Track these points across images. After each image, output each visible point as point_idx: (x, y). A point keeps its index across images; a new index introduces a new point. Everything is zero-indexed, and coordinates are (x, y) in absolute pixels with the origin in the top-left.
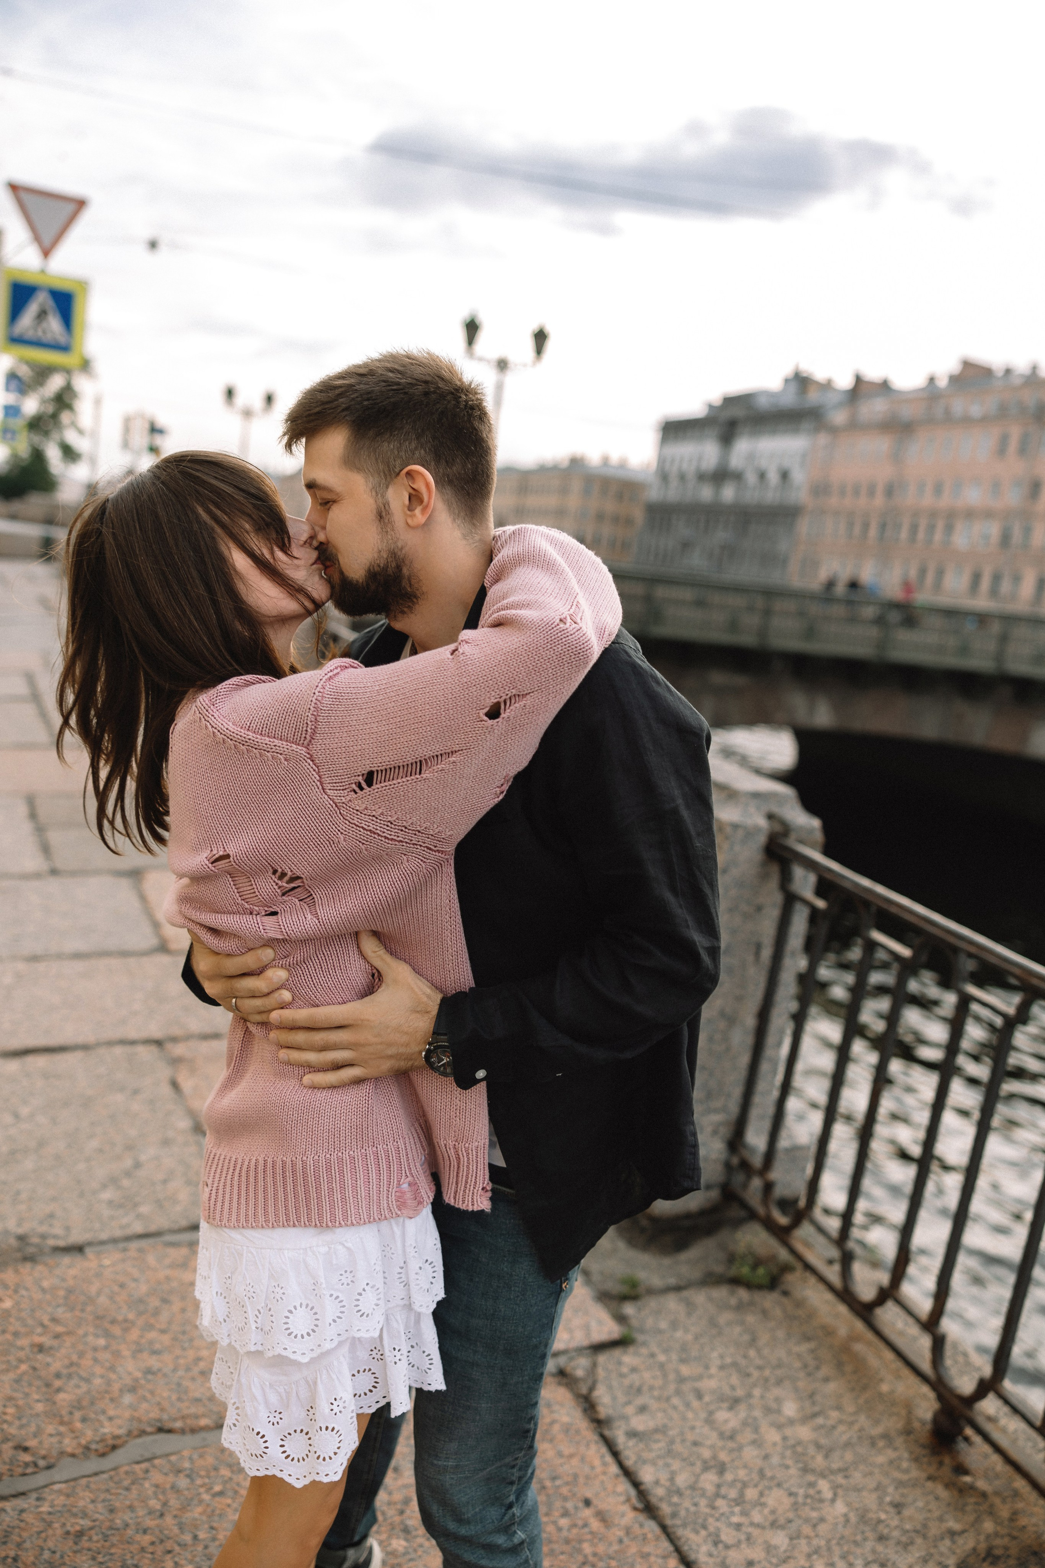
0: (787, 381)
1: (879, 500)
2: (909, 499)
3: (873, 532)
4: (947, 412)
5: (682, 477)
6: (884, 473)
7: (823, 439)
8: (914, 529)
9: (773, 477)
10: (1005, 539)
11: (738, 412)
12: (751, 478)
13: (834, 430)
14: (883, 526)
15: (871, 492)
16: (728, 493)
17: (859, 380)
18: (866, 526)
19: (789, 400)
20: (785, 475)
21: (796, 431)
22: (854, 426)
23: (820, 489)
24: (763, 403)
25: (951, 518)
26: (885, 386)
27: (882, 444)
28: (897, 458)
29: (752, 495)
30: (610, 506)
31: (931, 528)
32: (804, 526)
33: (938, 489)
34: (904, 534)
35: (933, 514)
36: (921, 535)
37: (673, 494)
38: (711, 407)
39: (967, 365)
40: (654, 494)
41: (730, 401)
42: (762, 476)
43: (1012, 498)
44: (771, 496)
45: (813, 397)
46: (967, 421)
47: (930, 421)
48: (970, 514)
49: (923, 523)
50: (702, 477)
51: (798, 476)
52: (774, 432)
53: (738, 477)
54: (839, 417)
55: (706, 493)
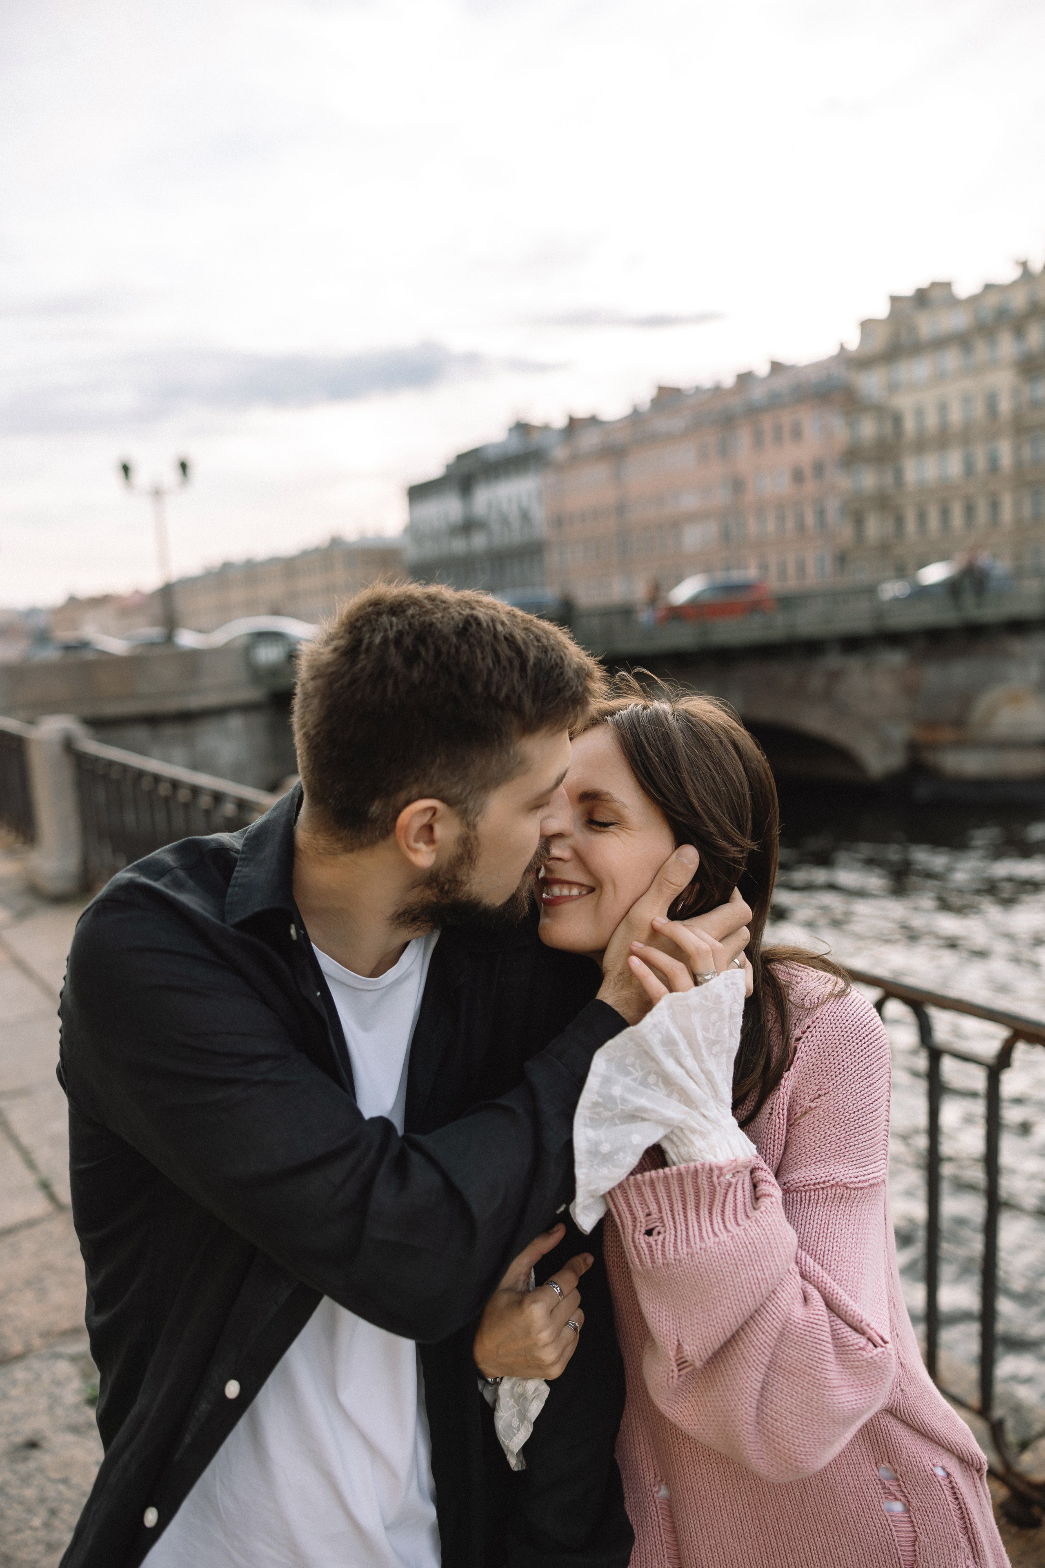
0: (510, 431)
1: (613, 522)
2: (638, 515)
3: (614, 551)
4: (652, 432)
5: (435, 535)
6: (610, 496)
7: (550, 476)
8: (649, 541)
9: (515, 520)
10: (726, 536)
11: (471, 466)
12: (496, 524)
13: (558, 467)
14: (622, 544)
15: (605, 515)
16: (479, 542)
17: (571, 418)
19: (515, 445)
20: (525, 516)
21: (525, 473)
22: (576, 459)
23: (559, 521)
24: (491, 454)
25: (676, 524)
26: (593, 421)
27: (601, 472)
28: (617, 480)
29: (500, 539)
31: (663, 538)
32: (552, 559)
33: (660, 500)
35: (661, 525)
36: (656, 545)
37: (431, 552)
38: (447, 466)
39: (662, 389)
40: (412, 555)
41: (461, 457)
42: (505, 520)
43: (721, 497)
44: (515, 536)
45: (536, 439)
46: (669, 438)
47: (637, 443)
48: (692, 517)
49: (655, 535)
50: (452, 531)
51: (537, 514)
52: (508, 477)
53: (483, 525)
54: (559, 453)
55: (458, 546)
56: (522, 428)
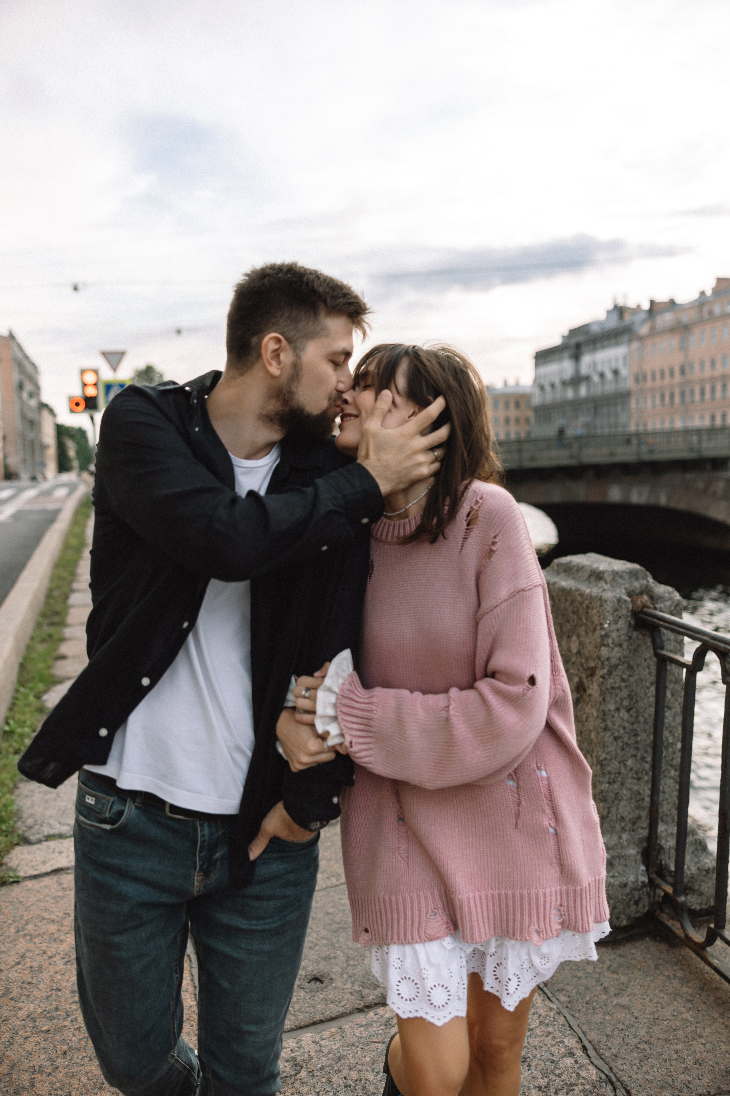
0: (609, 312)
1: (677, 378)
2: (696, 374)
3: (677, 399)
4: (711, 313)
5: (553, 386)
6: (677, 360)
7: (635, 345)
8: (702, 392)
9: (609, 376)
11: (580, 338)
12: (596, 378)
13: (641, 339)
14: (683, 395)
15: (672, 374)
16: (583, 391)
17: (652, 303)
18: (672, 395)
19: (612, 324)
20: (616, 372)
21: (617, 344)
22: (654, 333)
23: (639, 378)
24: (595, 329)
26: (672, 303)
27: (673, 341)
28: (683, 348)
29: (598, 390)
30: (513, 413)
31: (713, 390)
32: (633, 404)
33: (713, 363)
34: (697, 397)
35: (713, 380)
36: (708, 396)
37: (549, 397)
38: (563, 337)
39: (719, 280)
40: (537, 400)
41: (573, 332)
42: (602, 375)
44: (610, 388)
45: (628, 318)
46: (724, 317)
47: (701, 321)
49: (708, 388)
50: (564, 383)
51: (624, 372)
52: (603, 347)
53: (587, 378)
54: (644, 330)
55: (570, 394)
56: (620, 311)
